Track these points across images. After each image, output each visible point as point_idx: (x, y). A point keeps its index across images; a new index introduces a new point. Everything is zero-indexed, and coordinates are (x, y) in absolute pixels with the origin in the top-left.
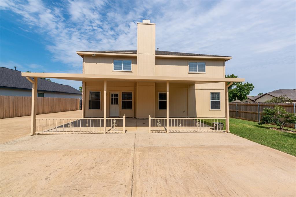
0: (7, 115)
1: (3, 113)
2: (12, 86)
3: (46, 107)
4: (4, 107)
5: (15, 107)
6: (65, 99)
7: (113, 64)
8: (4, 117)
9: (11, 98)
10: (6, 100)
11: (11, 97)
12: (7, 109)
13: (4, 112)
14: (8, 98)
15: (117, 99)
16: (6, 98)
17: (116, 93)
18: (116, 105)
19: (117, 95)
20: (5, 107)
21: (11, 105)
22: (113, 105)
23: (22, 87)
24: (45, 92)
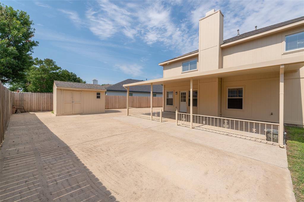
7: (181, 67)
15: (185, 97)
17: (184, 92)
18: (184, 102)
19: (185, 93)
22: (183, 103)
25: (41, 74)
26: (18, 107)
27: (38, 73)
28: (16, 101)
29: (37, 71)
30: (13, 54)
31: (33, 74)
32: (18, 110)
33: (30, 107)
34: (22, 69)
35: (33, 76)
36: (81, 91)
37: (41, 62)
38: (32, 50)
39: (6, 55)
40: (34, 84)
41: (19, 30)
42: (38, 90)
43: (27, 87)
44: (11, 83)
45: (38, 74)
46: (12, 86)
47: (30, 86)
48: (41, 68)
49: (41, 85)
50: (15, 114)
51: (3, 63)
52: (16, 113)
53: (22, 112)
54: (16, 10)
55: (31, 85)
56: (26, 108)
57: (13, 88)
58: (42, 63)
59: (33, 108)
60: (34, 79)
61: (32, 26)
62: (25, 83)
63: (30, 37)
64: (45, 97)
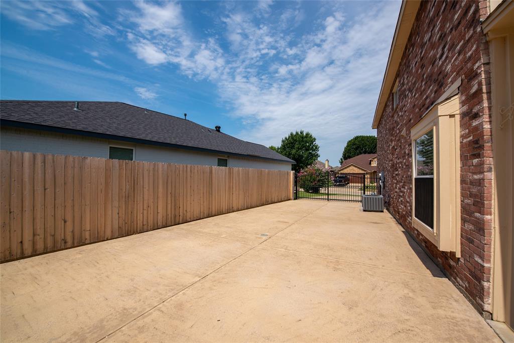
0: (152, 222)
1: (141, 215)
2: (173, 142)
3: (234, 196)
4: (143, 198)
5: (169, 196)
6: (268, 173)
8: (145, 227)
9: (160, 170)
10: (149, 173)
11: (160, 166)
12: (151, 204)
13: (145, 212)
14: (154, 169)
16: (149, 171)
20: (146, 197)
21: (161, 189)
23: (190, 145)
24: (228, 157)
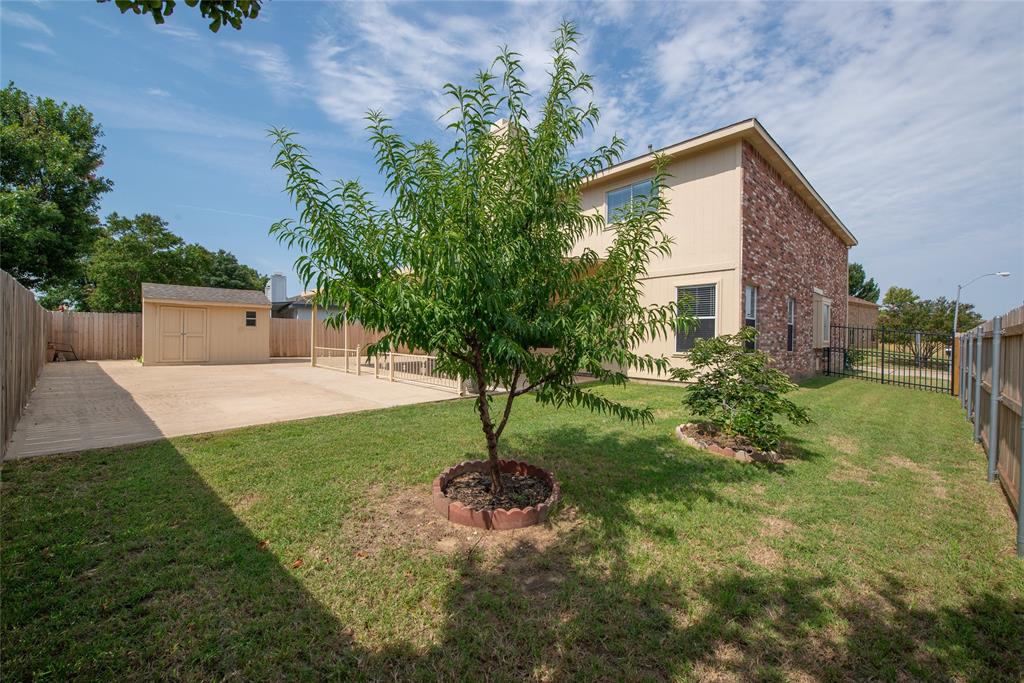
25: (124, 259)
26: (60, 347)
27: (118, 256)
28: (56, 332)
29: (113, 250)
30: (49, 219)
31: (102, 260)
32: (61, 355)
33: (89, 347)
34: (71, 253)
35: (103, 265)
36: (205, 307)
37: (125, 224)
38: (96, 204)
39: (34, 221)
40: (107, 289)
41: (64, 158)
42: (117, 305)
43: (86, 296)
44: (43, 288)
45: (117, 260)
46: (45, 295)
47: (96, 295)
48: (125, 242)
49: (124, 290)
50: (54, 364)
51: (27, 241)
52: (54, 360)
53: (68, 360)
54: (60, 104)
55: (98, 290)
56: (78, 351)
57: (48, 301)
58: (130, 228)
59: (96, 350)
60: (106, 274)
61: (98, 140)
62: (83, 284)
63: (93, 168)
64: (125, 324)
